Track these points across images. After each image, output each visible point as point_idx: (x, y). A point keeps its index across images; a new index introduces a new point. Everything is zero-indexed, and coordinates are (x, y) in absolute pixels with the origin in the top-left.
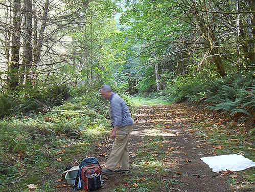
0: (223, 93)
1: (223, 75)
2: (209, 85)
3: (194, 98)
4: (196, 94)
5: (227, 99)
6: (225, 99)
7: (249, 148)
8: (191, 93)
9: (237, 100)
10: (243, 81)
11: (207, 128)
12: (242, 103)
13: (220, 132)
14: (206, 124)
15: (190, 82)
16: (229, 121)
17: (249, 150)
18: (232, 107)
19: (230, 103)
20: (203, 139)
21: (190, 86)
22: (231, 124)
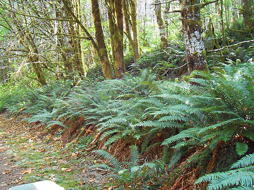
0: (41, 103)
1: (43, 82)
2: (28, 94)
3: (12, 109)
4: (15, 104)
5: (45, 110)
6: (42, 110)
7: (63, 169)
8: (10, 103)
9: (54, 111)
10: (61, 91)
11: (22, 144)
12: (59, 114)
13: (34, 149)
14: (21, 139)
15: (10, 92)
16: (46, 134)
17: (63, 172)
18: (50, 119)
19: (47, 114)
20: (12, 161)
21: (10, 96)
22: (48, 137)
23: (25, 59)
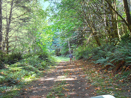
0: (100, 54)
1: (100, 45)
2: (93, 50)
3: (86, 57)
4: (87, 55)
5: (102, 58)
6: (101, 57)
7: (116, 89)
8: (85, 54)
9: (107, 58)
10: (109, 48)
11: (92, 74)
12: (110, 59)
13: (99, 77)
14: (91, 71)
15: (84, 49)
16: (104, 69)
17: (116, 90)
18: (105, 62)
19: (103, 60)
20: (89, 82)
21: (84, 51)
22: (105, 71)
23: (91, 34)
